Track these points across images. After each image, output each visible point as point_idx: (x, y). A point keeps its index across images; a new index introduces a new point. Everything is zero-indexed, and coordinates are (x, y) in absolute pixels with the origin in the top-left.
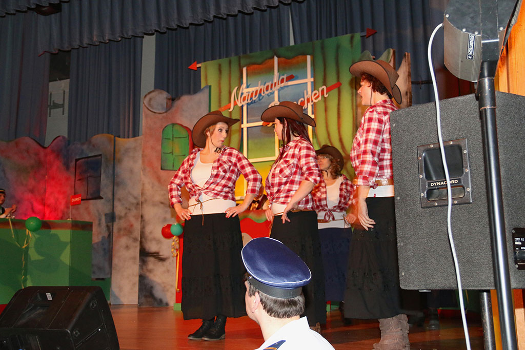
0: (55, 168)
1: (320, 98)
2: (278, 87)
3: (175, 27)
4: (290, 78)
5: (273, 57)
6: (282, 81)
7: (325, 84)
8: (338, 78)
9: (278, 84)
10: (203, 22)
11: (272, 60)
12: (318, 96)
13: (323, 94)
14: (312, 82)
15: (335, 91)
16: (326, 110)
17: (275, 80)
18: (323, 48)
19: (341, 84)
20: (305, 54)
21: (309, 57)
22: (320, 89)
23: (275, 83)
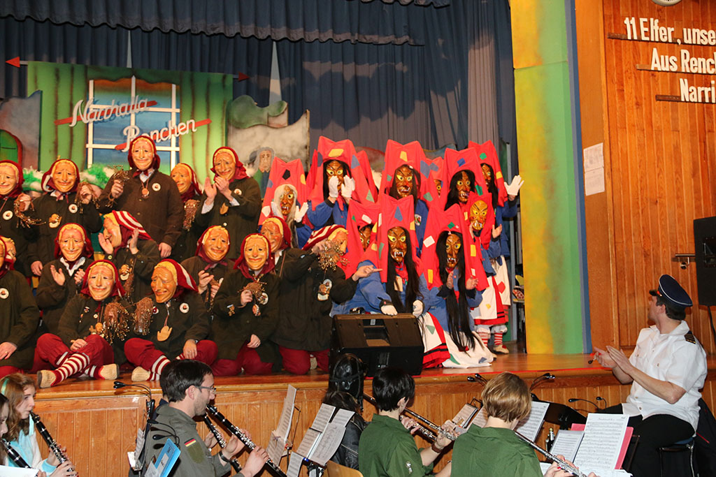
1: (187, 131)
2: (136, 110)
4: (152, 104)
5: (131, 77)
6: (142, 105)
7: (193, 119)
8: (208, 114)
9: (137, 108)
11: (128, 80)
12: (185, 129)
13: (191, 128)
14: (177, 113)
15: (204, 128)
16: (193, 145)
17: (133, 102)
18: (192, 81)
19: (211, 122)
20: (170, 82)
21: (174, 86)
22: (188, 123)
23: (133, 106)
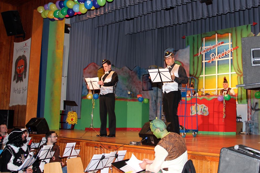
0: (135, 78)
3: (176, 24)
5: (215, 34)
6: (219, 44)
7: (236, 45)
9: (218, 46)
10: (187, 22)
14: (231, 44)
17: (216, 44)
18: (236, 30)
20: (228, 33)
21: (230, 34)
23: (216, 45)
